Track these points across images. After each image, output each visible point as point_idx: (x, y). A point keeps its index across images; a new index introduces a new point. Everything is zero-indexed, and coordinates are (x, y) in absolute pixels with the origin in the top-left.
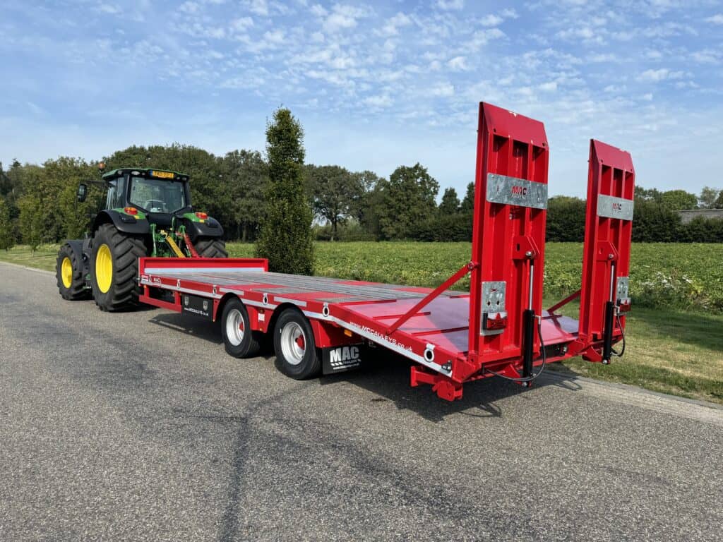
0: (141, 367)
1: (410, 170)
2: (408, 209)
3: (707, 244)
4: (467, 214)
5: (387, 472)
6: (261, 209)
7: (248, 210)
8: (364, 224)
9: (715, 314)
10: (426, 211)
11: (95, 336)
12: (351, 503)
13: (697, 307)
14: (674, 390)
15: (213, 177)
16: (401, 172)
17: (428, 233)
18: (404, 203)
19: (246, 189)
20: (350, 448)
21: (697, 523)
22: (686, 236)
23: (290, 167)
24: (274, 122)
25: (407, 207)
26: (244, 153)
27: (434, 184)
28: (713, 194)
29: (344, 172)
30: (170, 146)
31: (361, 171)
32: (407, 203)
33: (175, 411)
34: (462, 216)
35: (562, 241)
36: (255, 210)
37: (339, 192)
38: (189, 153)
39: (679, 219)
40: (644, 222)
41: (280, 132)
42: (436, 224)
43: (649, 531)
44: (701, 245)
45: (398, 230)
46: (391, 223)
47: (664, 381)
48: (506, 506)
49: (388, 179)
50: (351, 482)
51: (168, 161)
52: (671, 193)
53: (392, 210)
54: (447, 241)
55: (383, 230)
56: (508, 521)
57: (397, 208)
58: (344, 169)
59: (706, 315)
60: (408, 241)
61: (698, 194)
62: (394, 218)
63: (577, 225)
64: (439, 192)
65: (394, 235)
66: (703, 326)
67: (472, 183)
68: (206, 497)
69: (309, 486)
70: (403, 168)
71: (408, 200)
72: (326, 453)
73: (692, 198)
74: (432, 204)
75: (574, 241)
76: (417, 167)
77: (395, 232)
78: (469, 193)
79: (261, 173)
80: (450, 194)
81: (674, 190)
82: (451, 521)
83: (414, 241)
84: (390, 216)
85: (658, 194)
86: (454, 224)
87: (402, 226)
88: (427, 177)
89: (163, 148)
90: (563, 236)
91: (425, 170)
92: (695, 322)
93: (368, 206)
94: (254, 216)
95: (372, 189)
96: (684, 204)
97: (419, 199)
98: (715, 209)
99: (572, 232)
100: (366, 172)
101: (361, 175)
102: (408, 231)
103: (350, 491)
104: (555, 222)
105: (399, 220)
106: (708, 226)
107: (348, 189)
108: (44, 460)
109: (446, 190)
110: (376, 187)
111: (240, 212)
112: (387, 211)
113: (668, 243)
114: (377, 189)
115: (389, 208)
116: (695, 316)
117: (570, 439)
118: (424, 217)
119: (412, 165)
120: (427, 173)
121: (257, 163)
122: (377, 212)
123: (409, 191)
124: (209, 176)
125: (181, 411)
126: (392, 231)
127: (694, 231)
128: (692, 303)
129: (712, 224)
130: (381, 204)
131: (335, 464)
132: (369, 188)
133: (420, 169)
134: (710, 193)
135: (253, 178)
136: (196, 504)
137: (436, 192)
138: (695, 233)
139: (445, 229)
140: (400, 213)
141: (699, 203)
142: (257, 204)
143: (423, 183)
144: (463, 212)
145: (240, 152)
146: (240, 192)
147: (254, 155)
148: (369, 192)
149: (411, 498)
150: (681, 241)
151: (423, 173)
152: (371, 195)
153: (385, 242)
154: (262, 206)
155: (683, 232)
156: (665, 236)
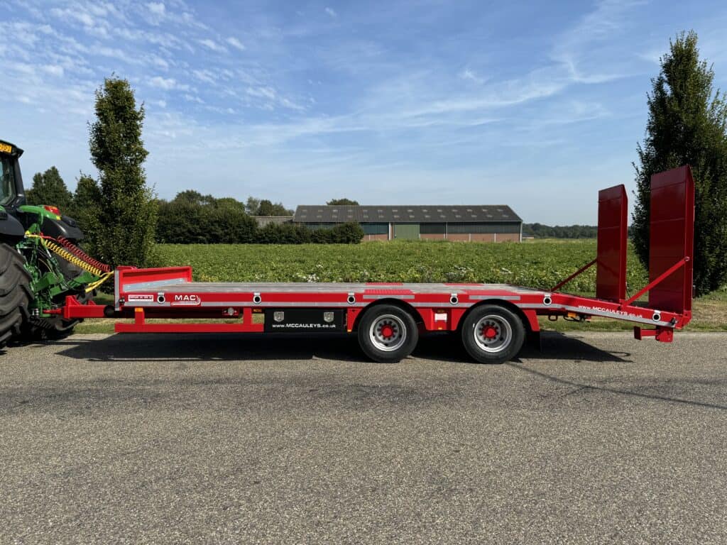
22: (264, 238)
28: (255, 204)
39: (257, 224)
67: (39, 174)
73: (240, 205)
127: (269, 234)
134: (253, 202)
141: (247, 210)
150: (261, 243)
155: (261, 235)
156: (248, 238)
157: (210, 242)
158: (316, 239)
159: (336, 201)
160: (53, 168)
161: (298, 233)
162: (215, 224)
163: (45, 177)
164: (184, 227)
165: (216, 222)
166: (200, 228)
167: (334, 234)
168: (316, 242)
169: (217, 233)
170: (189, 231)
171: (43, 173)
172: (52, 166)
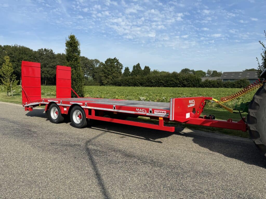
0: (29, 130)
1: (112, 59)
2: (112, 74)
3: (209, 88)
4: (133, 77)
5: (134, 156)
6: (53, 72)
7: (48, 72)
8: (95, 79)
9: (216, 109)
10: (118, 75)
11: (3, 120)
12: (126, 166)
13: (211, 107)
14: (209, 131)
15: (33, 59)
16: (109, 60)
17: (119, 83)
18: (110, 72)
19: (47, 64)
20: (120, 151)
21: (223, 163)
22: (203, 85)
23: (75, 57)
24: (69, 40)
25: (111, 73)
26: (45, 50)
27: (121, 65)
28: (210, 72)
29: (87, 59)
30: (13, 45)
31: (93, 59)
32: (111, 72)
33: (52, 144)
34: (132, 77)
35: (164, 87)
36: (51, 72)
37: (85, 66)
38: (22, 49)
39: (201, 80)
40: (190, 81)
41: (71, 43)
42: (122, 80)
43: (212, 166)
44: (208, 88)
45: (108, 82)
46: (105, 79)
47: (206, 128)
48: (172, 163)
49: (104, 63)
50: (124, 160)
51: (13, 52)
52: (198, 71)
53: (106, 74)
54: (126, 86)
55: (102, 81)
56: (174, 166)
57: (108, 74)
58: (87, 58)
59: (214, 109)
60: (112, 86)
61: (206, 72)
62: (106, 77)
63: (169, 81)
64: (123, 68)
65: (106, 84)
66: (214, 112)
67: (135, 66)
68: (78, 168)
69: (111, 162)
70: (110, 59)
71: (112, 71)
72: (113, 153)
73: (204, 73)
74: (120, 73)
75: (168, 87)
76: (115, 59)
77: (107, 82)
78: (133, 69)
79: (53, 58)
80: (127, 69)
81: (199, 70)
82: (158, 168)
83: (114, 86)
84: (105, 76)
85: (194, 72)
86: (128, 80)
87: (109, 80)
88: (119, 63)
89: (10, 46)
90: (165, 85)
91: (118, 60)
92: (211, 111)
93: (97, 73)
94: (50, 75)
95: (98, 66)
96: (202, 75)
97: (116, 70)
98: (211, 77)
99: (167, 84)
100: (95, 59)
101: (93, 61)
102: (112, 82)
103: (125, 162)
104: (162, 80)
105: (108, 78)
106: (210, 82)
107: (89, 66)
108: (9, 162)
109: (126, 68)
110: (99, 65)
111: (44, 73)
112: (104, 74)
113: (197, 88)
114: (100, 66)
115: (104, 73)
116: (211, 110)
117: (184, 145)
118: (118, 77)
119: (113, 58)
120: (118, 61)
121: (51, 54)
122: (100, 75)
123: (112, 67)
124: (31, 58)
125: (54, 144)
126: (106, 82)
127: (205, 84)
128: (210, 106)
129: (211, 82)
130: (102, 72)
131: (117, 155)
132: (96, 66)
133: (116, 59)
134: (210, 71)
135: (49, 60)
136: (75, 170)
137: (122, 68)
138: (206, 84)
139: (125, 82)
140: (109, 76)
141: (207, 75)
142: (51, 70)
143: (117, 65)
144: (132, 76)
145: (44, 49)
146: (44, 65)
147: (50, 51)
148: (97, 67)
149: (145, 163)
150: (201, 87)
151: (117, 61)
152: (98, 68)
153: (103, 86)
154: (53, 71)
155: (202, 84)
156: (197, 85)
157: (182, 87)
158: (226, 86)
159: (247, 70)
160: (139, 63)
161: (218, 84)
162: (185, 80)
163: (136, 66)
164: (174, 82)
165: (185, 79)
166: (179, 82)
167: (234, 84)
168: (226, 87)
169: (185, 84)
170: (176, 83)
171: (135, 65)
172: (138, 63)
